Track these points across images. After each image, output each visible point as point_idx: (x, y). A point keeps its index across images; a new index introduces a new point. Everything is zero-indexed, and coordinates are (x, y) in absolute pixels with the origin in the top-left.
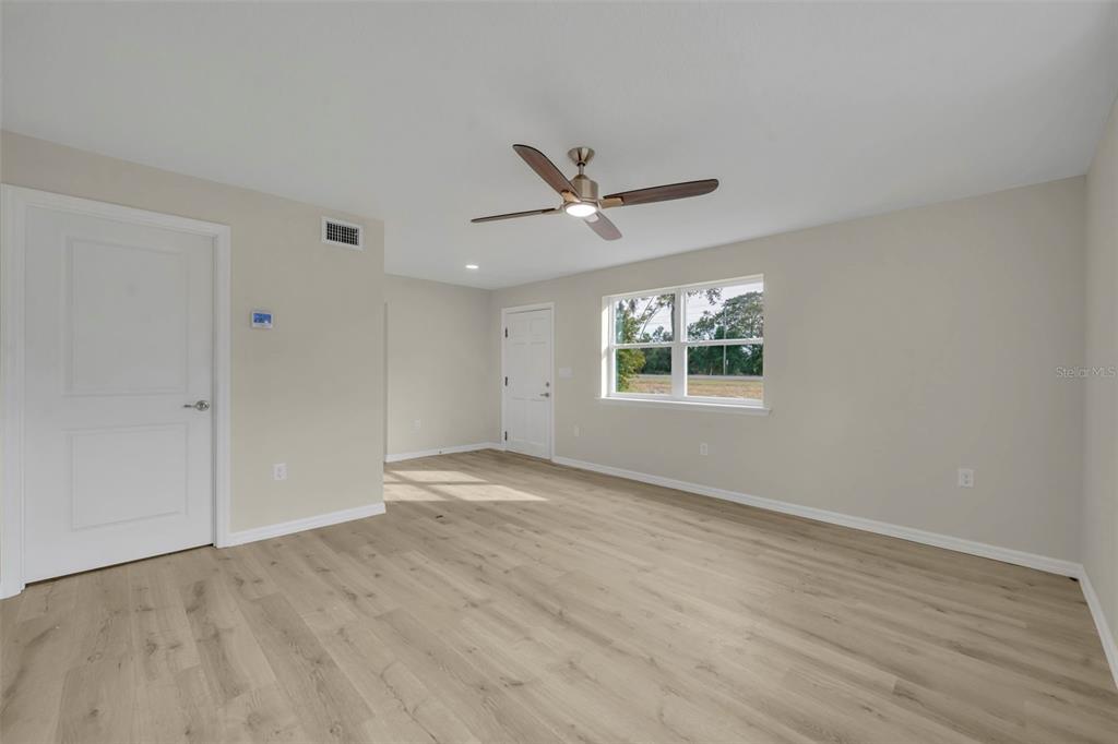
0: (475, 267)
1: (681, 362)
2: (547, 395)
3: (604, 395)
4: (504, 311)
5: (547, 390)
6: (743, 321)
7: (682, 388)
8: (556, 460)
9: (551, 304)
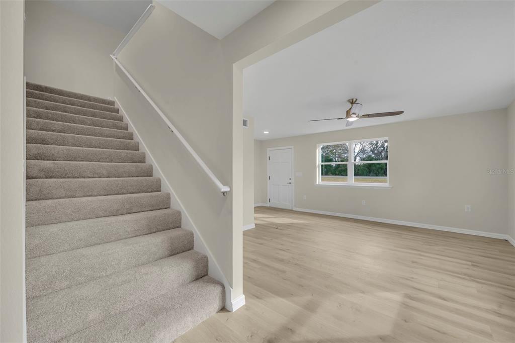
0: (267, 132)
1: (351, 171)
2: (290, 183)
3: (317, 183)
4: (268, 149)
5: (290, 181)
6: (331, 151)
7: (351, 180)
8: (294, 209)
9: (292, 147)
